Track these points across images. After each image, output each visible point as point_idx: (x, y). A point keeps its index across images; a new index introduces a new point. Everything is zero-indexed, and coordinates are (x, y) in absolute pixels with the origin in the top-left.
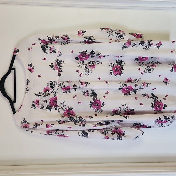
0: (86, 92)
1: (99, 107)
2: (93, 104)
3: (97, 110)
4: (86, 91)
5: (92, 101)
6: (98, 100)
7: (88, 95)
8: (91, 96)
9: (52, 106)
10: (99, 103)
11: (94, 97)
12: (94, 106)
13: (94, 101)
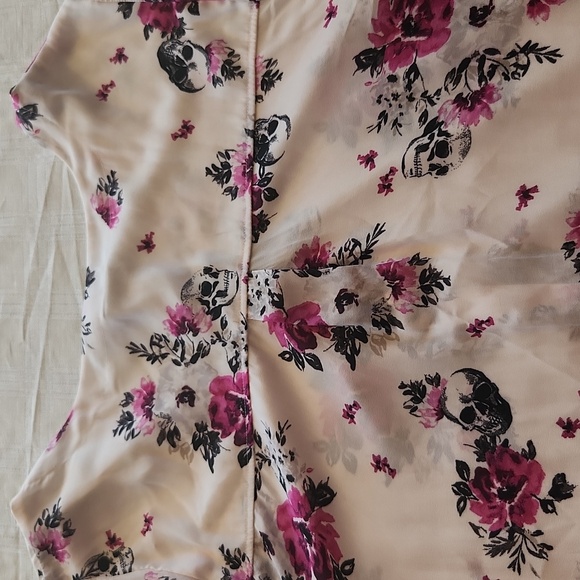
0: (430, 388)
1: (524, 512)
2: (476, 483)
3: (504, 534)
4: (430, 380)
5: (473, 464)
6: (515, 457)
7: (441, 412)
8: (467, 417)
9: (226, 434)
10: (524, 479)
11: (489, 425)
12: (488, 497)
13: (484, 465)
